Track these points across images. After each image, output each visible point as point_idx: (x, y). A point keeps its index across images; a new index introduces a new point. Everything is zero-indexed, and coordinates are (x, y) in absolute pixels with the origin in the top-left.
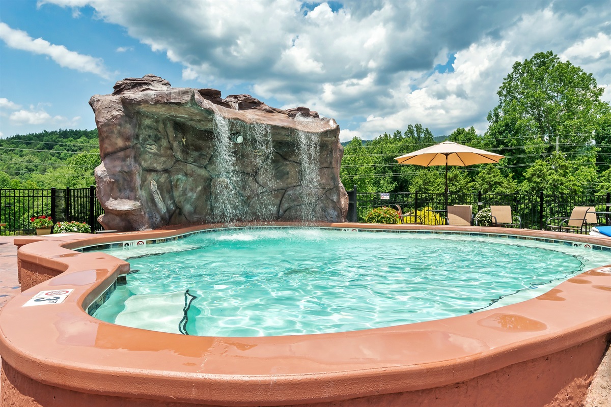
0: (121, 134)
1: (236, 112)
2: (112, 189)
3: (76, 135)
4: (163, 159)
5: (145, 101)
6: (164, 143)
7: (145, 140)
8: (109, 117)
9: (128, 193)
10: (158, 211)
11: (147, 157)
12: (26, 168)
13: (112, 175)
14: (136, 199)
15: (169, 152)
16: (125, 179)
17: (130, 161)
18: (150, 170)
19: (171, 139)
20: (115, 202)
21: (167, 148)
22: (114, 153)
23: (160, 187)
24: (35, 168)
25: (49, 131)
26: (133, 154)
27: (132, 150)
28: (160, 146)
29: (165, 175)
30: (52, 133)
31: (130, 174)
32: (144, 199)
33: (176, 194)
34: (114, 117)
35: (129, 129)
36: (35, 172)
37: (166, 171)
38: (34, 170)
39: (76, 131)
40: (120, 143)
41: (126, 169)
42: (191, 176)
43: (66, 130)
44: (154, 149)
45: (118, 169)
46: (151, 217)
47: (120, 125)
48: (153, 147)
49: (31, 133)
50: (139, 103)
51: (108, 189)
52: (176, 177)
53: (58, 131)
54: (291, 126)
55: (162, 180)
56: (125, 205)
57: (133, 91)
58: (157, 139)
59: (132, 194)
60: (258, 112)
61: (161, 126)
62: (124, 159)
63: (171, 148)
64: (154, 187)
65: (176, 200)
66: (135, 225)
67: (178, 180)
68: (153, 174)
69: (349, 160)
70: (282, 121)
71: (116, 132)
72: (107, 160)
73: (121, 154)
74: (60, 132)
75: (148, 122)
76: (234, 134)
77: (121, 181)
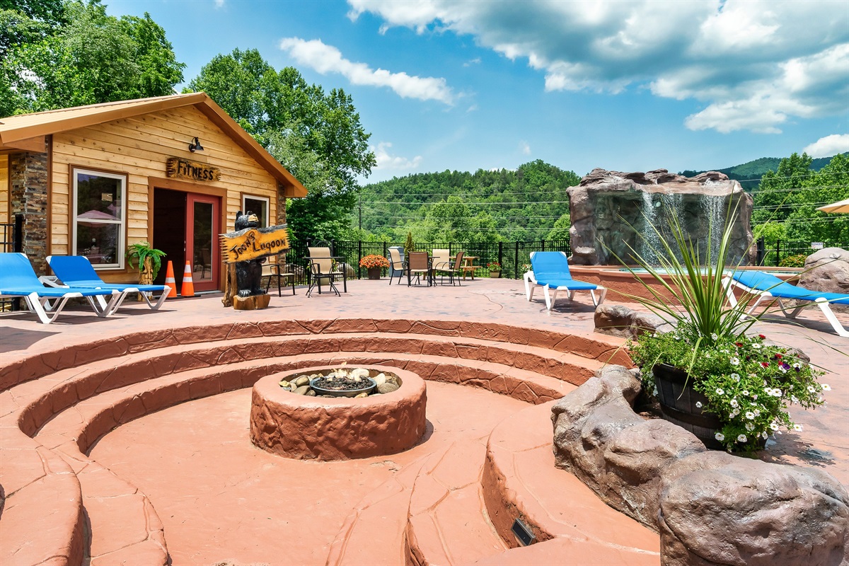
0: (586, 209)
1: (657, 187)
2: (579, 241)
3: (426, 179)
4: (607, 222)
5: (601, 190)
6: (607, 211)
7: (598, 211)
8: (580, 200)
9: (588, 243)
10: (604, 254)
11: (599, 221)
12: (378, 221)
13: (579, 233)
14: (593, 247)
15: (610, 217)
16: (586, 235)
17: (590, 225)
18: (600, 229)
19: (611, 208)
20: (581, 249)
21: (608, 215)
22: (580, 220)
23: (605, 240)
24: (385, 221)
25: (399, 177)
26: (592, 221)
27: (591, 218)
28: (605, 214)
29: (608, 232)
30: (402, 179)
31: (590, 232)
32: (597, 247)
33: (613, 244)
34: (582, 200)
35: (590, 206)
36: (385, 225)
37: (608, 229)
38: (384, 223)
39: (426, 174)
40: (585, 214)
41: (588, 229)
42: (622, 231)
43: (416, 175)
44: (602, 216)
45: (583, 229)
46: (601, 258)
47: (586, 204)
48: (602, 215)
49: (382, 181)
50: (598, 191)
51: (577, 241)
52: (614, 233)
53: (408, 176)
54: (701, 192)
55: (606, 235)
56: (587, 251)
57: (593, 184)
58: (604, 210)
59: (591, 244)
60: (672, 184)
61: (606, 201)
62: (586, 224)
63: (611, 214)
64: (601, 240)
65: (613, 248)
66: (592, 263)
67: (615, 235)
68: (602, 232)
69: (825, 193)
70: (692, 189)
71: (583, 208)
72: (576, 224)
73: (585, 220)
74: (409, 177)
75: (600, 200)
76: (654, 201)
77: (584, 236)
